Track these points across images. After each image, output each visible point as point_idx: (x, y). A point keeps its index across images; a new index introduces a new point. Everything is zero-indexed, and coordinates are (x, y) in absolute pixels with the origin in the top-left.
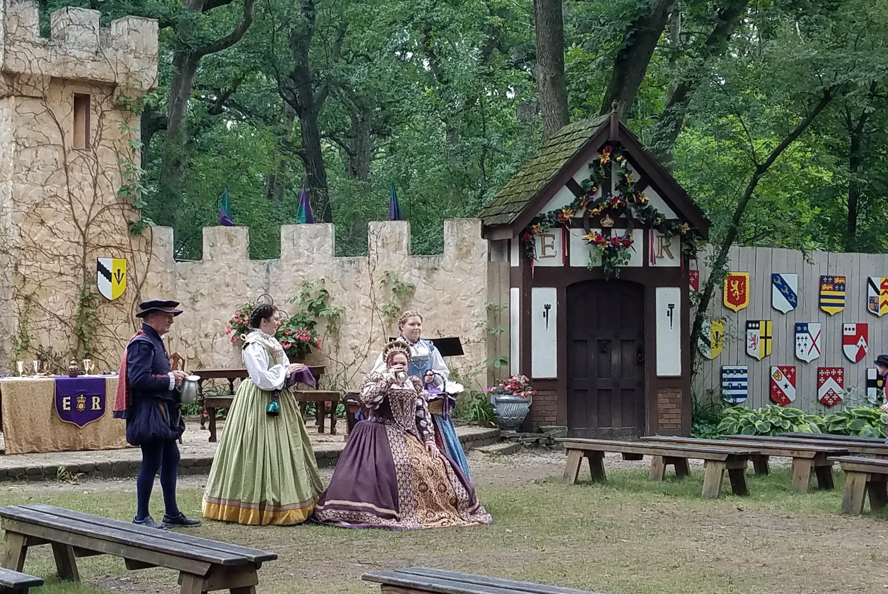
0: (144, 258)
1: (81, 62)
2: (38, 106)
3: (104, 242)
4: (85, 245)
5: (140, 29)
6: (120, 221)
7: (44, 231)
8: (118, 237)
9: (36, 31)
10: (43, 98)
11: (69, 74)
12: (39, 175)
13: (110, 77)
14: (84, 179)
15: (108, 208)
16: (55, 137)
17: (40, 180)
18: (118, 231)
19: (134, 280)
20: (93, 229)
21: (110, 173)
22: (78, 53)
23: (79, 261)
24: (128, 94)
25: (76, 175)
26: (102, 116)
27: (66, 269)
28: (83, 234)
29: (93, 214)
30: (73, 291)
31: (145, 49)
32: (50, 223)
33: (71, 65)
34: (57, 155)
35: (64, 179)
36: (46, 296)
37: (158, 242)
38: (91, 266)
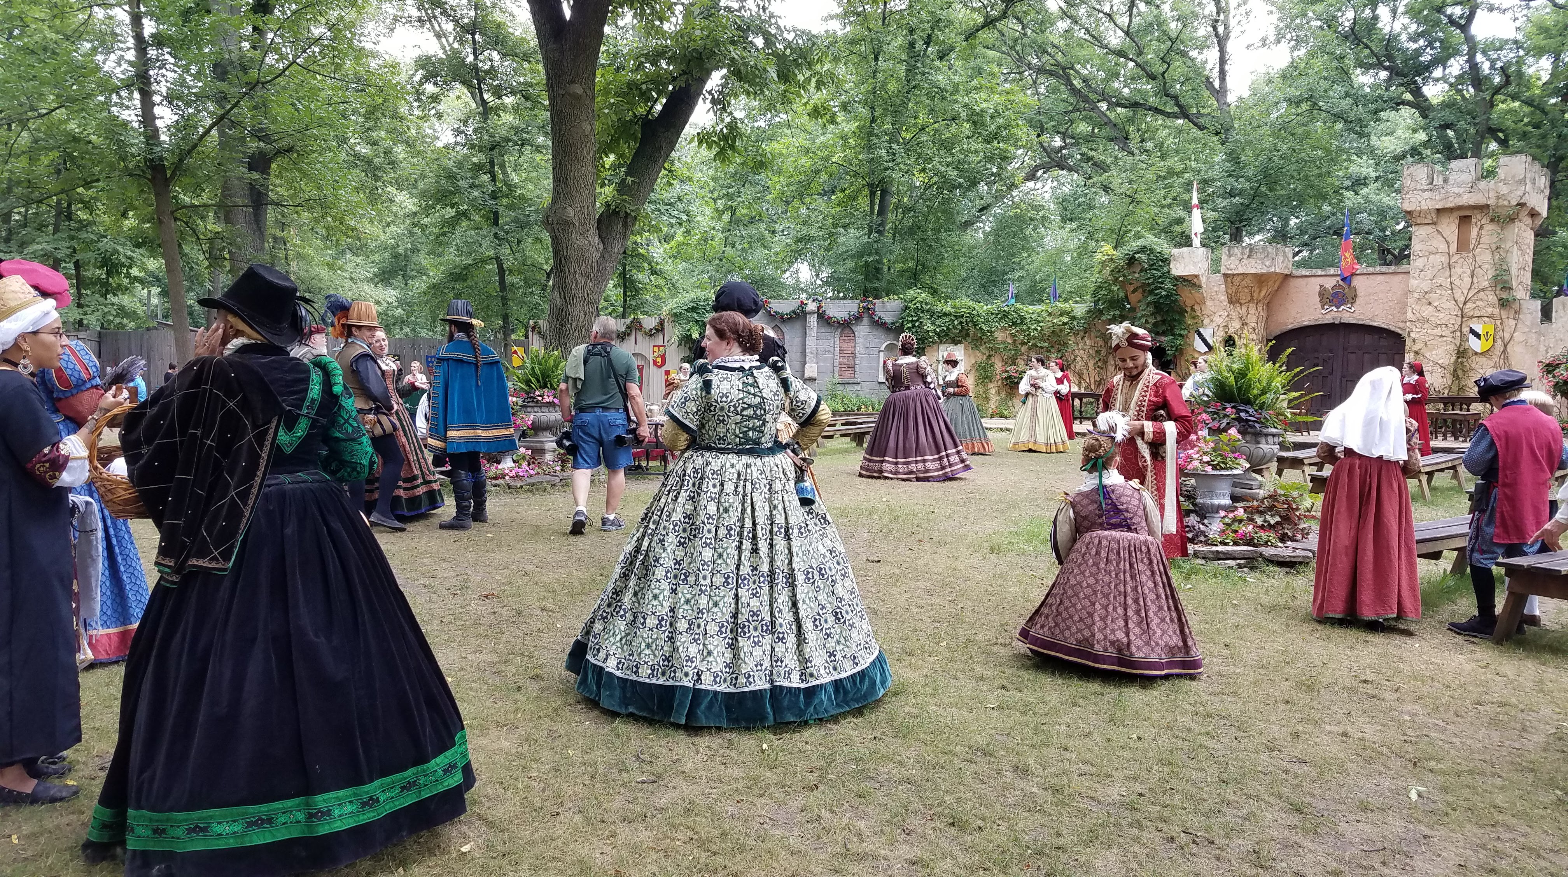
0: (1512, 323)
1: (1459, 195)
2: (1430, 229)
3: (1477, 313)
4: (1462, 317)
5: (1509, 163)
6: (1492, 298)
7: (1431, 308)
8: (1490, 310)
9: (1424, 182)
10: (1434, 223)
11: (1449, 205)
12: (1429, 274)
13: (1483, 201)
14: (1464, 272)
15: (1483, 290)
16: (1443, 247)
17: (1430, 276)
18: (1492, 305)
19: (1502, 339)
20: (1469, 305)
21: (1485, 267)
22: (1456, 190)
23: (1457, 327)
24: (1499, 210)
25: (1457, 270)
26: (1481, 228)
27: (1447, 333)
28: (1462, 310)
29: (1470, 295)
30: (1452, 347)
31: (1514, 177)
32: (1436, 304)
33: (1451, 199)
34: (1443, 259)
35: (1448, 273)
36: (1431, 351)
37: (1526, 311)
38: (1466, 330)
